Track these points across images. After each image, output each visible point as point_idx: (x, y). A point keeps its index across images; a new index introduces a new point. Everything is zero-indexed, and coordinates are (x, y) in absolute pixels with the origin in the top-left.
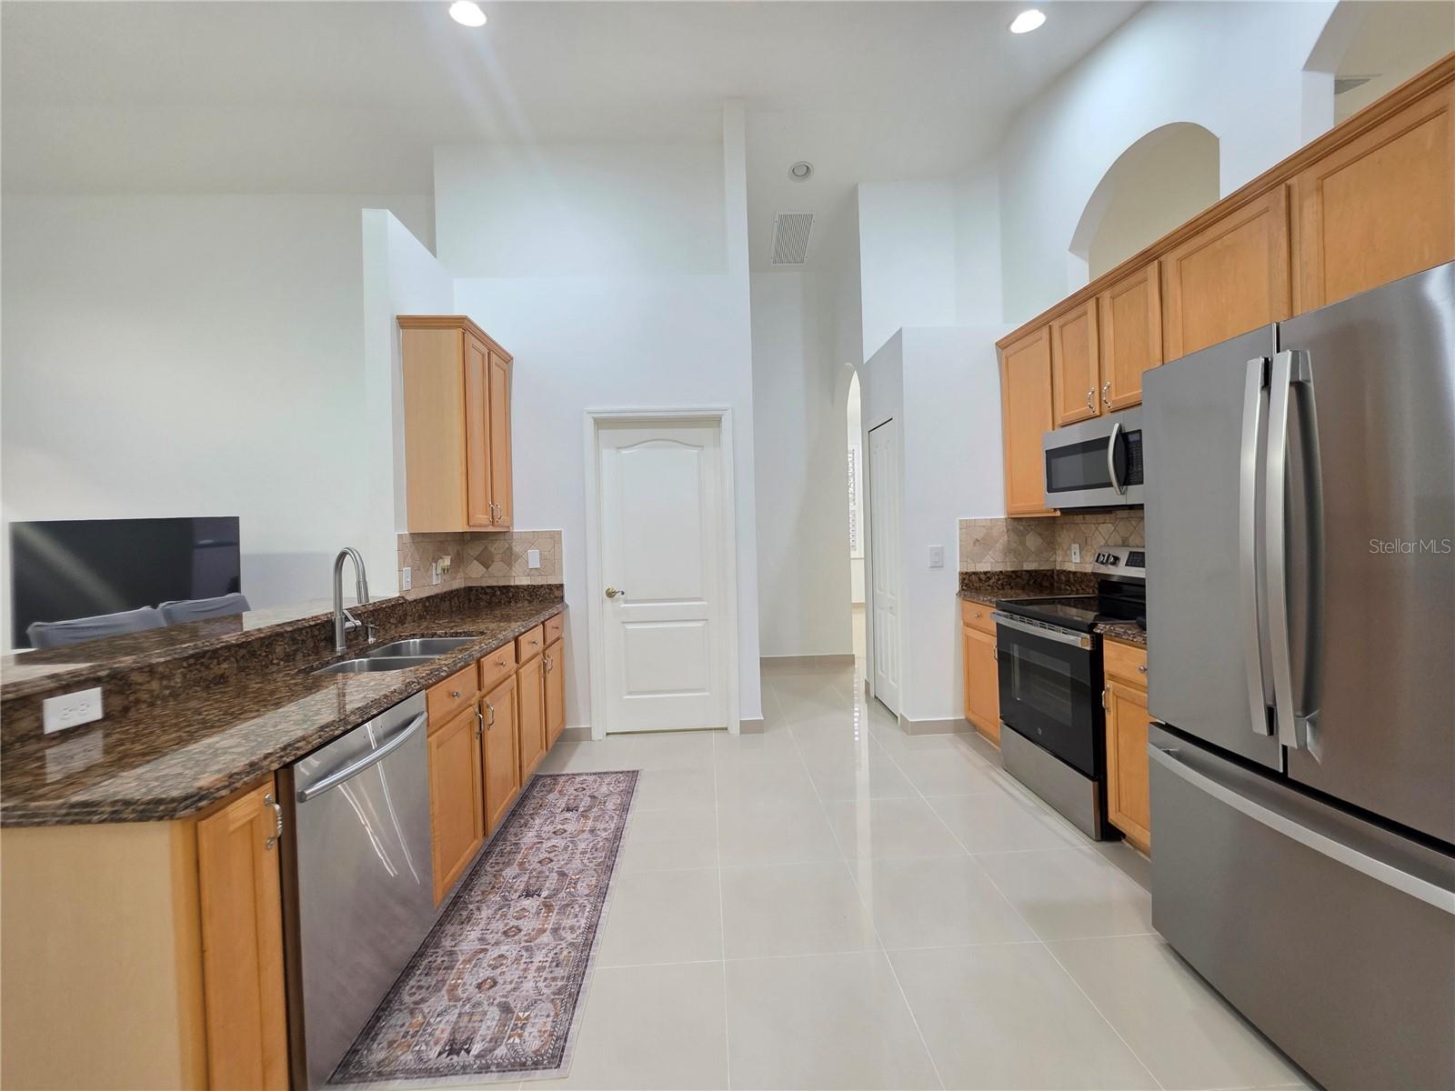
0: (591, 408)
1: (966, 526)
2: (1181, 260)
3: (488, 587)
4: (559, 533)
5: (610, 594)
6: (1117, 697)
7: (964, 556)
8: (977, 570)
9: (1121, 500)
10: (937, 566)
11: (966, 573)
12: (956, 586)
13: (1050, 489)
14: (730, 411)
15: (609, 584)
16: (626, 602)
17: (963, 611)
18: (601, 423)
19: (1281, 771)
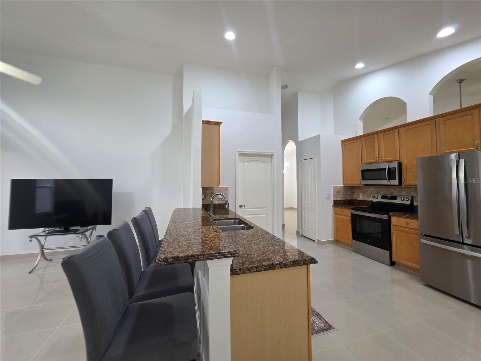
0: (238, 150)
1: (335, 188)
2: (405, 130)
3: (206, 204)
4: (228, 188)
5: (240, 206)
6: (396, 230)
7: (335, 196)
8: (337, 199)
9: (389, 184)
10: (328, 198)
11: (335, 200)
12: (332, 204)
13: (363, 179)
14: (276, 154)
15: (240, 204)
16: (245, 209)
17: (334, 210)
18: (241, 155)
19: (462, 241)
